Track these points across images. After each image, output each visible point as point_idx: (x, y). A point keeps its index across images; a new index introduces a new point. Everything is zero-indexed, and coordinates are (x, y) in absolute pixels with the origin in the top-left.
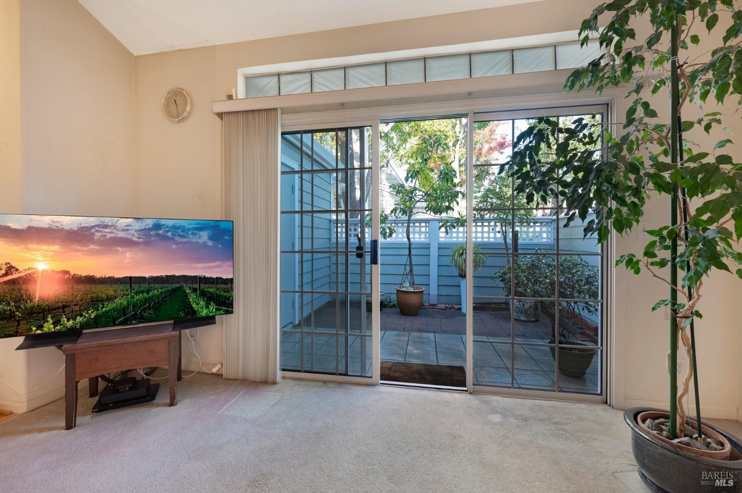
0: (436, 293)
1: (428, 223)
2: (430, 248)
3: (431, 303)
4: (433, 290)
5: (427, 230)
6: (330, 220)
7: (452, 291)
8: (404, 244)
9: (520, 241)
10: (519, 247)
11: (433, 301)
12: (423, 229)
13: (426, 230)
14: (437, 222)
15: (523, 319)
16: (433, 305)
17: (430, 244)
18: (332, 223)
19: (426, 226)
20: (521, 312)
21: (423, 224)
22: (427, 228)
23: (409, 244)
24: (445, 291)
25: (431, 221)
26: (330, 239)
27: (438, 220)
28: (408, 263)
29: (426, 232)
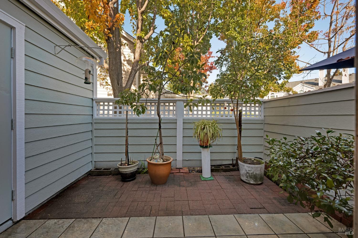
0: (181, 159)
1: (175, 103)
2: (176, 123)
3: (177, 167)
4: (179, 157)
5: (175, 109)
6: (92, 99)
7: (195, 157)
8: (156, 119)
9: (243, 117)
10: (242, 122)
11: (179, 165)
12: (171, 108)
13: (173, 108)
14: (182, 102)
15: (252, 182)
16: (179, 169)
17: (176, 120)
18: (94, 102)
19: (173, 106)
20: (251, 177)
21: (171, 104)
22: (175, 107)
23: (160, 120)
24: (188, 157)
25: (177, 102)
26: (92, 115)
27: (183, 101)
28: (159, 135)
29: (173, 110)
